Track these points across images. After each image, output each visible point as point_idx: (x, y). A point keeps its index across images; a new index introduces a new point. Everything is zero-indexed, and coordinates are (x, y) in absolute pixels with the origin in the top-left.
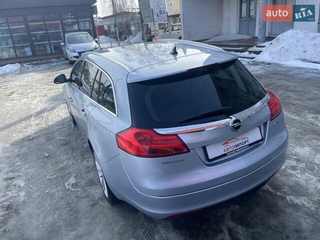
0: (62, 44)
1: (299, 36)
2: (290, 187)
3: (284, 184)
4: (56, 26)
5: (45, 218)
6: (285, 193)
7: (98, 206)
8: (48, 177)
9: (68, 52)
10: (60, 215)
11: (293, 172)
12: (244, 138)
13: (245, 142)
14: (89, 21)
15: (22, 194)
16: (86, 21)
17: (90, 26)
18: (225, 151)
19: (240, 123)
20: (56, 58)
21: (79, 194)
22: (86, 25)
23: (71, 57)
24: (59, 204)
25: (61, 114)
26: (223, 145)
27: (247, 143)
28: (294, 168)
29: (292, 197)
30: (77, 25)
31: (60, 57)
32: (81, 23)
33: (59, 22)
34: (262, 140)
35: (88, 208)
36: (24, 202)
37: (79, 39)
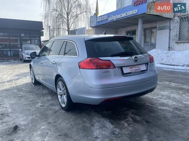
0: (20, 50)
1: (159, 52)
2: (160, 104)
3: (156, 103)
4: (16, 41)
6: (157, 106)
7: (58, 113)
8: (24, 103)
9: (24, 54)
11: (160, 99)
12: (139, 68)
13: (139, 69)
14: (38, 39)
15: (9, 110)
16: (36, 39)
17: (38, 43)
18: (131, 71)
19: (137, 59)
20: (13, 59)
21: (46, 109)
22: (35, 41)
23: (25, 58)
24: (34, 112)
25: (24, 81)
26: (130, 68)
27: (140, 70)
28: (161, 98)
29: (161, 107)
30: (30, 41)
31: (16, 59)
32: (32, 40)
33: (19, 38)
34: (147, 70)
35: (52, 113)
36: (12, 112)
37: (31, 48)
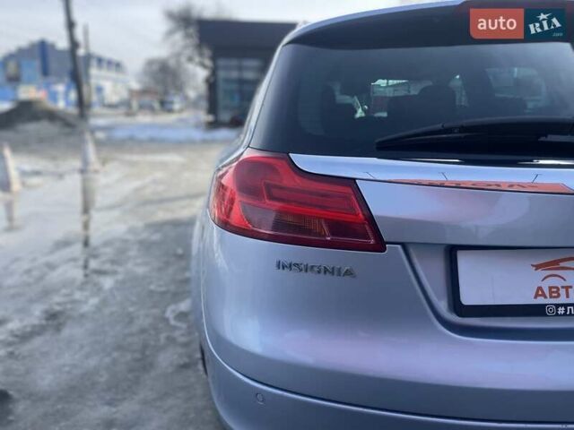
5: (87, 356)
10: (114, 362)
15: (94, 301)
21: (177, 334)
24: (130, 340)
26: (537, 267)
35: (170, 370)
36: (82, 316)
